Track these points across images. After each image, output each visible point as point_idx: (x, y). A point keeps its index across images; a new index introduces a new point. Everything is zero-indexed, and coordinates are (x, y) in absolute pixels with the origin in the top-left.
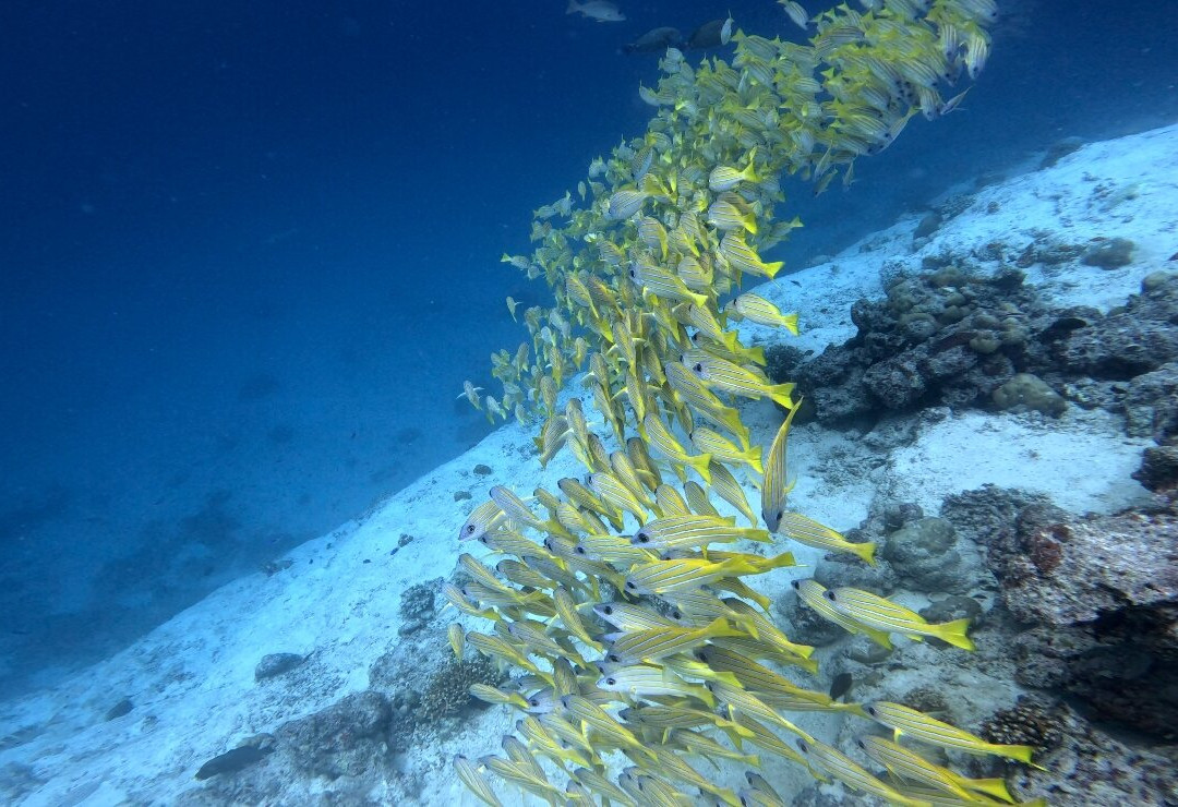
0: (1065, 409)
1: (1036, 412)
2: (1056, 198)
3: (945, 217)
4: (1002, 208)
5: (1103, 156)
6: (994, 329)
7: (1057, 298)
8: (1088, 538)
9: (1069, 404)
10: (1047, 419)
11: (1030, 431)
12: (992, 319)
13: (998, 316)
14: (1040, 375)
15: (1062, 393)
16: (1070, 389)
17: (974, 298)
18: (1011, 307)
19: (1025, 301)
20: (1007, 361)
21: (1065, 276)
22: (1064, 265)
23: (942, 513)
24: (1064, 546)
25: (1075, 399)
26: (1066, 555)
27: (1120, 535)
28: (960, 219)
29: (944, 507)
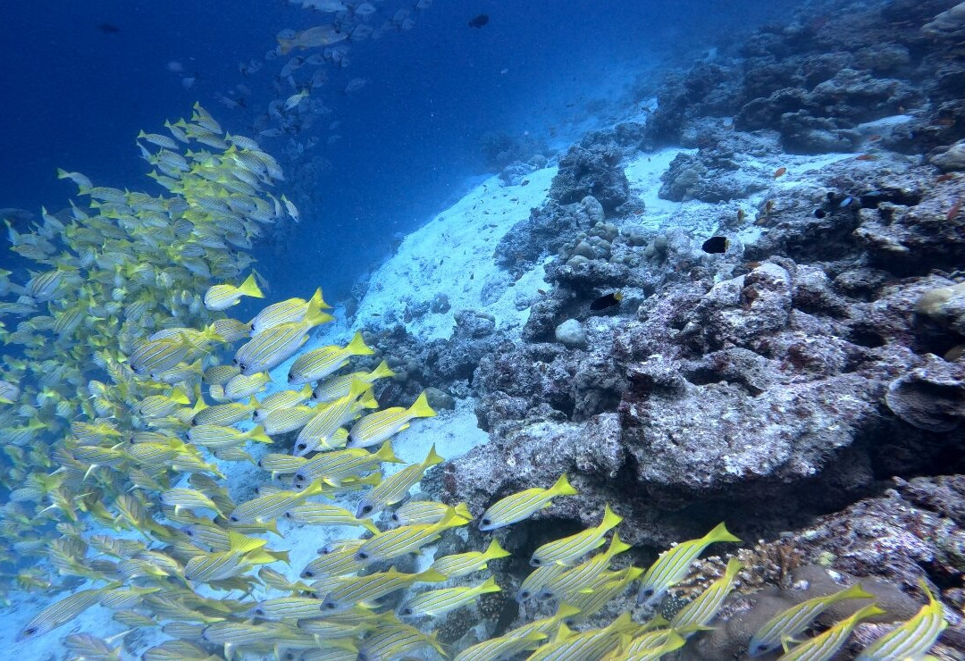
0: (455, 402)
1: (443, 409)
2: (407, 274)
3: (359, 299)
4: (384, 286)
5: (415, 243)
6: (401, 365)
7: (430, 337)
8: (463, 466)
9: (456, 399)
10: (450, 411)
11: (444, 421)
12: (397, 359)
13: (399, 356)
14: (437, 386)
15: (450, 393)
16: (452, 390)
17: (387, 349)
18: (403, 349)
19: (413, 343)
20: (416, 383)
21: (427, 322)
22: (425, 315)
23: (423, 490)
24: (455, 475)
25: (456, 395)
26: (457, 479)
27: (474, 459)
28: (366, 298)
29: (421, 486)
